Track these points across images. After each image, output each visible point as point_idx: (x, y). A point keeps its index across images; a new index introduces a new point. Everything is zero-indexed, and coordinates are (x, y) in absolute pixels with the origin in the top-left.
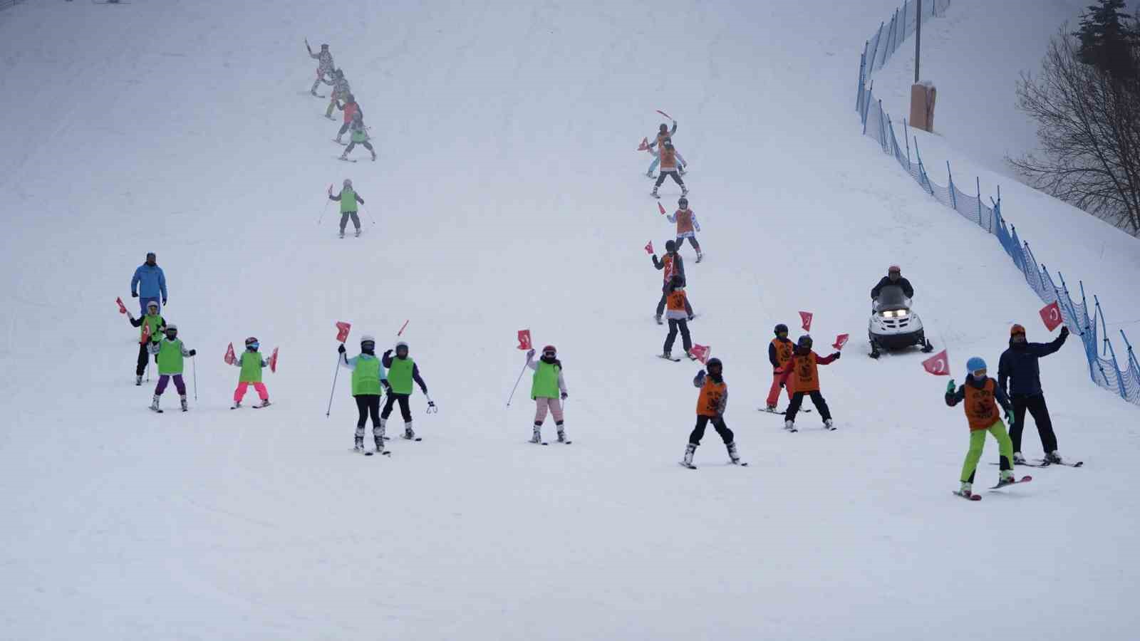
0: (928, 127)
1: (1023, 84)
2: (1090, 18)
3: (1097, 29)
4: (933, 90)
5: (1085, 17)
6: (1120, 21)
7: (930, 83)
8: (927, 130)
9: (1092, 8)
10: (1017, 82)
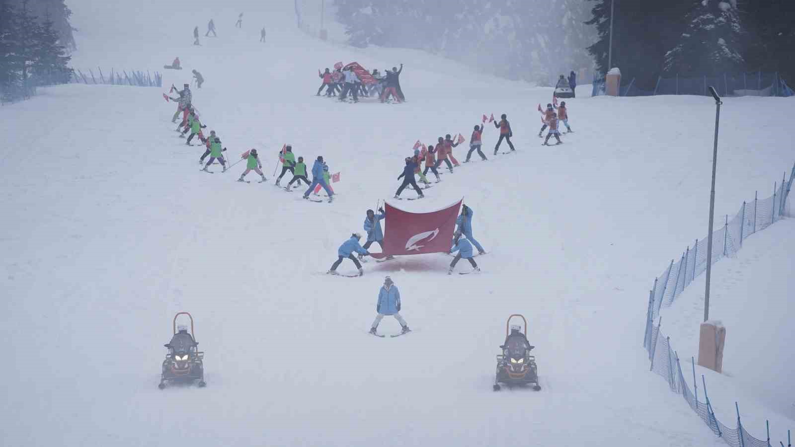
0: (716, 367)
4: (723, 330)
8: (716, 370)
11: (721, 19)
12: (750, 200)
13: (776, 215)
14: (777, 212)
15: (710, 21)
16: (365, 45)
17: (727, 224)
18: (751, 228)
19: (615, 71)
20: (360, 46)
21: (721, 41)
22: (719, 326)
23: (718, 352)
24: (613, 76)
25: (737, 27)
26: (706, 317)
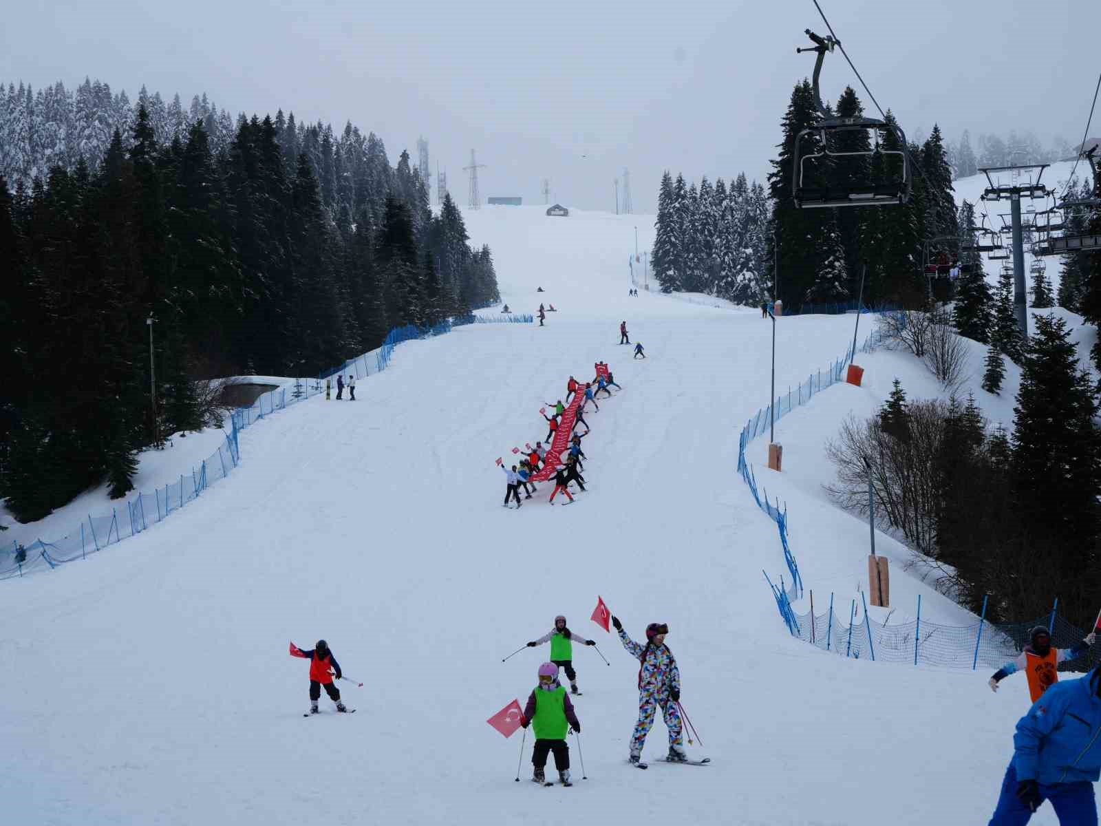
0: (778, 468)
1: (828, 444)
2: (886, 407)
3: (889, 413)
4: (781, 448)
5: (883, 406)
6: (903, 408)
7: (779, 443)
8: (777, 470)
9: (887, 402)
10: (825, 443)
11: (836, 271)
12: (815, 373)
13: (834, 381)
14: (834, 377)
15: (830, 273)
16: (670, 292)
17: (800, 387)
18: (817, 389)
19: (779, 302)
20: (667, 292)
21: (837, 283)
22: (779, 445)
23: (779, 459)
24: (777, 306)
25: (844, 275)
26: (772, 441)
